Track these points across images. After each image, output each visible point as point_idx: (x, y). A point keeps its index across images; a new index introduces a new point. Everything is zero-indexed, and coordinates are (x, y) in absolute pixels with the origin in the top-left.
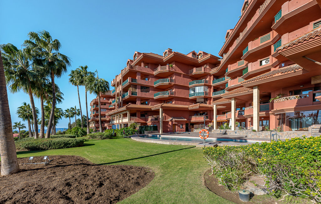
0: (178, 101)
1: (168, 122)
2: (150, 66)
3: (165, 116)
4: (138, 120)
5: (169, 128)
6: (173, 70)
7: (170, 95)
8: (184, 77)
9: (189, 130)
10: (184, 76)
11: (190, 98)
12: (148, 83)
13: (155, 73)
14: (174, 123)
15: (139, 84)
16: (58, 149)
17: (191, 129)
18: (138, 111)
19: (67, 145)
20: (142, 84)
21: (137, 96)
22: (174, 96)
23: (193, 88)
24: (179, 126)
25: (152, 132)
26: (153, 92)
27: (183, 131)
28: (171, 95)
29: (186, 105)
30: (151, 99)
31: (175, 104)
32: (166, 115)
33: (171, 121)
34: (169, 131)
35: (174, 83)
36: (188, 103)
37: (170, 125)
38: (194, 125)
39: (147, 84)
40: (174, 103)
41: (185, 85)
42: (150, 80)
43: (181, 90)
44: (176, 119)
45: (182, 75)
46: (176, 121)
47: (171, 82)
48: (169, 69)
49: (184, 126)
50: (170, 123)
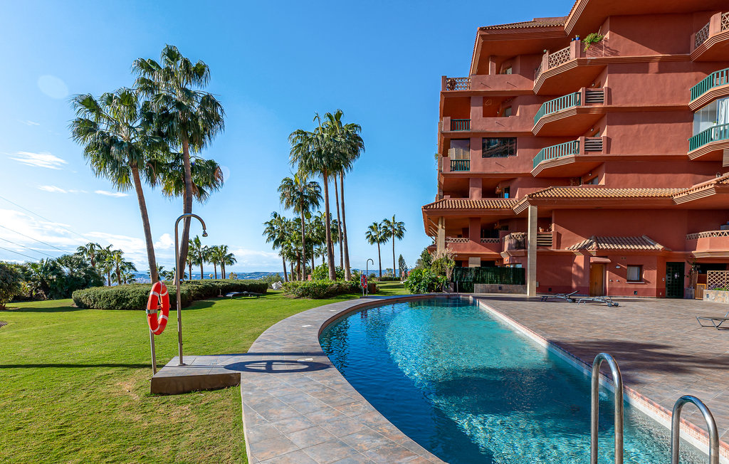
0: (624, 175)
1: (571, 256)
2: (518, 67)
3: (559, 235)
4: (473, 249)
5: (577, 278)
6: (603, 54)
7: (581, 154)
8: (661, 71)
9: (687, 293)
10: (665, 67)
11: (693, 153)
12: (511, 123)
13: (535, 85)
14: (592, 260)
15: (477, 134)
16: (107, 309)
17: (695, 287)
18: (472, 219)
19: (123, 302)
20: (488, 130)
21: (471, 171)
22: (603, 154)
23: (708, 108)
24: (622, 273)
25: (500, 288)
26: (529, 151)
27: (646, 293)
28: (590, 154)
29: (669, 185)
30: (519, 179)
31: (607, 186)
32: (562, 230)
33: (583, 250)
34: (578, 288)
35: (605, 105)
36: (682, 177)
37: (578, 268)
38: (709, 272)
39: (508, 130)
40: (602, 182)
41: (669, 104)
42: (518, 114)
43: (643, 126)
44: (603, 246)
45: (654, 66)
46: (601, 253)
47: (587, 103)
48: (582, 53)
49: (651, 275)
50: (580, 260)
